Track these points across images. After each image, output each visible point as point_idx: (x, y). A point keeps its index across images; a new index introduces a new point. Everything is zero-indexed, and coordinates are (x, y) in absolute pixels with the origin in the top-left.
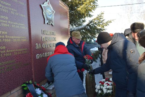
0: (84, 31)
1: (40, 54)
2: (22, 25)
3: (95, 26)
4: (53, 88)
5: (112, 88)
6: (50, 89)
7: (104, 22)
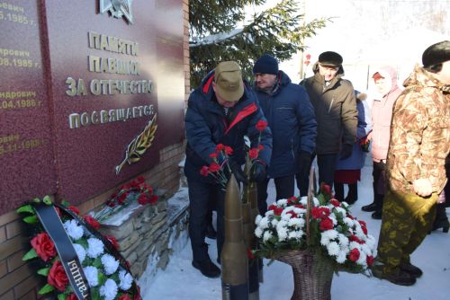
0: (236, 49)
1: (80, 113)
2: (16, 9)
3: (271, 35)
4: (125, 222)
5: (305, 225)
6: (114, 224)
7: (300, 23)
